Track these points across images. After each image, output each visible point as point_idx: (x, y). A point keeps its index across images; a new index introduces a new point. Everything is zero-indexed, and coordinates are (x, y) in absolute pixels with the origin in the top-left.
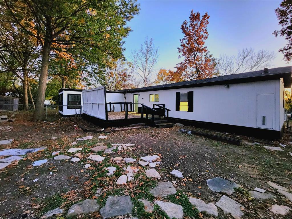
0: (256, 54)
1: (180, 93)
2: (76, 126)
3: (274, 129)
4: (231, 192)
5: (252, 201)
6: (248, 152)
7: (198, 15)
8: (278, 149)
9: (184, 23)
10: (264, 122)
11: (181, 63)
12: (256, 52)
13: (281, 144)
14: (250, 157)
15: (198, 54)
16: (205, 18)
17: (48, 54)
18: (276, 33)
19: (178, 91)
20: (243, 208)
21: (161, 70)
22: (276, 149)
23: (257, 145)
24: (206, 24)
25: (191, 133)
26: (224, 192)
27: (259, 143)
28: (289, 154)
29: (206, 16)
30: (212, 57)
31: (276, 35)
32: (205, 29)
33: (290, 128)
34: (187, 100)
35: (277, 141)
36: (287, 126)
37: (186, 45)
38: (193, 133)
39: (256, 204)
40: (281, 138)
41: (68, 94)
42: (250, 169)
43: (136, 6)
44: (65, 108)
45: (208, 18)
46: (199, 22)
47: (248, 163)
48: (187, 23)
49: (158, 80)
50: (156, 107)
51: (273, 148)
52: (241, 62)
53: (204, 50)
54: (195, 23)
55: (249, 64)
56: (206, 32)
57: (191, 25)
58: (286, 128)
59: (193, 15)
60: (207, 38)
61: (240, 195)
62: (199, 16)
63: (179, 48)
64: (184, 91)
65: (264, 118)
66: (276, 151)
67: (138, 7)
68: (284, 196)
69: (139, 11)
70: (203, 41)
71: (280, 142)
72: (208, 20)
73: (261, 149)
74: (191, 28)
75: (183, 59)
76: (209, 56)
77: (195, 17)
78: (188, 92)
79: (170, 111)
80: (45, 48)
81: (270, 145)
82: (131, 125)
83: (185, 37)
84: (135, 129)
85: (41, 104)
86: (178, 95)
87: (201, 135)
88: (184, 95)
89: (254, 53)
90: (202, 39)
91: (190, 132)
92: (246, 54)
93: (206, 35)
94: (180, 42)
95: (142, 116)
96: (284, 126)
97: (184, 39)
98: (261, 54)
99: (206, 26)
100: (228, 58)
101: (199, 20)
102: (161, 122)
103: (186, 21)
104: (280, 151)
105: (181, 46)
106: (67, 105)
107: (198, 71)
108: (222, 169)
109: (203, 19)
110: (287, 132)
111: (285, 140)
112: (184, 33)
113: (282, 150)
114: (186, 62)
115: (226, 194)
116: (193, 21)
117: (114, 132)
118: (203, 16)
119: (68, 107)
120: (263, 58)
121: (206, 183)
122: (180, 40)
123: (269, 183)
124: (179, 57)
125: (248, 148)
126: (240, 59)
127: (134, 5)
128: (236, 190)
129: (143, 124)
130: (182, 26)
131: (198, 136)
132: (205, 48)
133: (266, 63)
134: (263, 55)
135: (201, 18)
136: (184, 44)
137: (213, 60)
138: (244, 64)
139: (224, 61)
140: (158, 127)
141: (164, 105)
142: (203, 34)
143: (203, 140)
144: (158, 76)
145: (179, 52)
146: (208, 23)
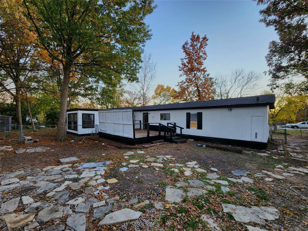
0: (246, 74)
1: (191, 113)
2: (104, 144)
3: (263, 142)
4: (246, 175)
5: (256, 177)
6: (248, 157)
7: (198, 37)
8: (266, 154)
9: (185, 44)
10: (256, 137)
11: (182, 81)
12: (246, 73)
13: (267, 152)
14: (250, 160)
15: (198, 73)
16: (204, 41)
17: (68, 76)
18: (265, 73)
19: (188, 111)
20: (253, 180)
21: (159, 85)
22: (265, 155)
23: (252, 153)
24: (205, 45)
25: (206, 147)
26: (243, 175)
27: (254, 151)
28: (272, 157)
29: (205, 38)
30: (210, 77)
31: (265, 74)
32: (204, 50)
33: (273, 140)
34: (197, 119)
35: (265, 149)
36: (271, 139)
37: (187, 64)
38: (207, 146)
39: (259, 178)
40: (267, 148)
41: (83, 114)
42: (252, 166)
43: (148, 32)
44: (80, 127)
45: (207, 40)
46: (199, 43)
47: (250, 163)
48: (188, 44)
49: (155, 96)
50: (170, 125)
51: (263, 154)
52: (233, 81)
53: (204, 70)
54: (195, 43)
55: (241, 83)
56: (205, 54)
57: (192, 45)
58: (270, 140)
59: (193, 36)
60: (205, 59)
61: (250, 176)
62: (199, 39)
63: (179, 67)
64: (193, 112)
65: (256, 134)
66: (265, 156)
67: (150, 33)
68: (270, 175)
69: (152, 37)
70: (202, 61)
71: (267, 151)
72: (207, 42)
73: (256, 155)
74: (191, 48)
75: (184, 78)
76: (206, 75)
77: (195, 38)
78: (197, 113)
79: (183, 129)
80: (66, 71)
81: (260, 152)
82: (154, 142)
83: (186, 56)
84: (159, 145)
85: (63, 124)
86: (188, 115)
87: (213, 148)
88: (194, 115)
89: (245, 73)
90: (201, 59)
91: (204, 146)
92: (238, 73)
93: (205, 56)
94: (181, 61)
95: (160, 133)
96: (269, 138)
97: (185, 58)
98: (251, 75)
99: (205, 47)
100: (222, 76)
101: (199, 41)
102: (177, 138)
103: (187, 42)
104: (267, 156)
105: (182, 65)
106: (82, 125)
107: (198, 90)
108: (237, 166)
109: (202, 41)
110: (271, 143)
111: (270, 149)
112: (185, 53)
113: (268, 155)
114: (186, 81)
115: (243, 176)
116: (193, 42)
117: (146, 148)
118: (202, 38)
119: (83, 126)
120: (252, 78)
121: (231, 172)
122: (181, 59)
123: (263, 171)
124: (181, 76)
125: (247, 155)
126: (233, 78)
127: (147, 30)
128: (248, 174)
129: (162, 140)
130: (183, 46)
131: (211, 149)
132: (204, 68)
133: (254, 82)
134: (252, 75)
135: (201, 40)
136: (184, 63)
137: (211, 79)
138: (236, 83)
139: (219, 79)
140: (176, 143)
141: (175, 123)
142: (203, 55)
143: (216, 151)
144: (155, 91)
145: (180, 70)
146: (207, 45)
